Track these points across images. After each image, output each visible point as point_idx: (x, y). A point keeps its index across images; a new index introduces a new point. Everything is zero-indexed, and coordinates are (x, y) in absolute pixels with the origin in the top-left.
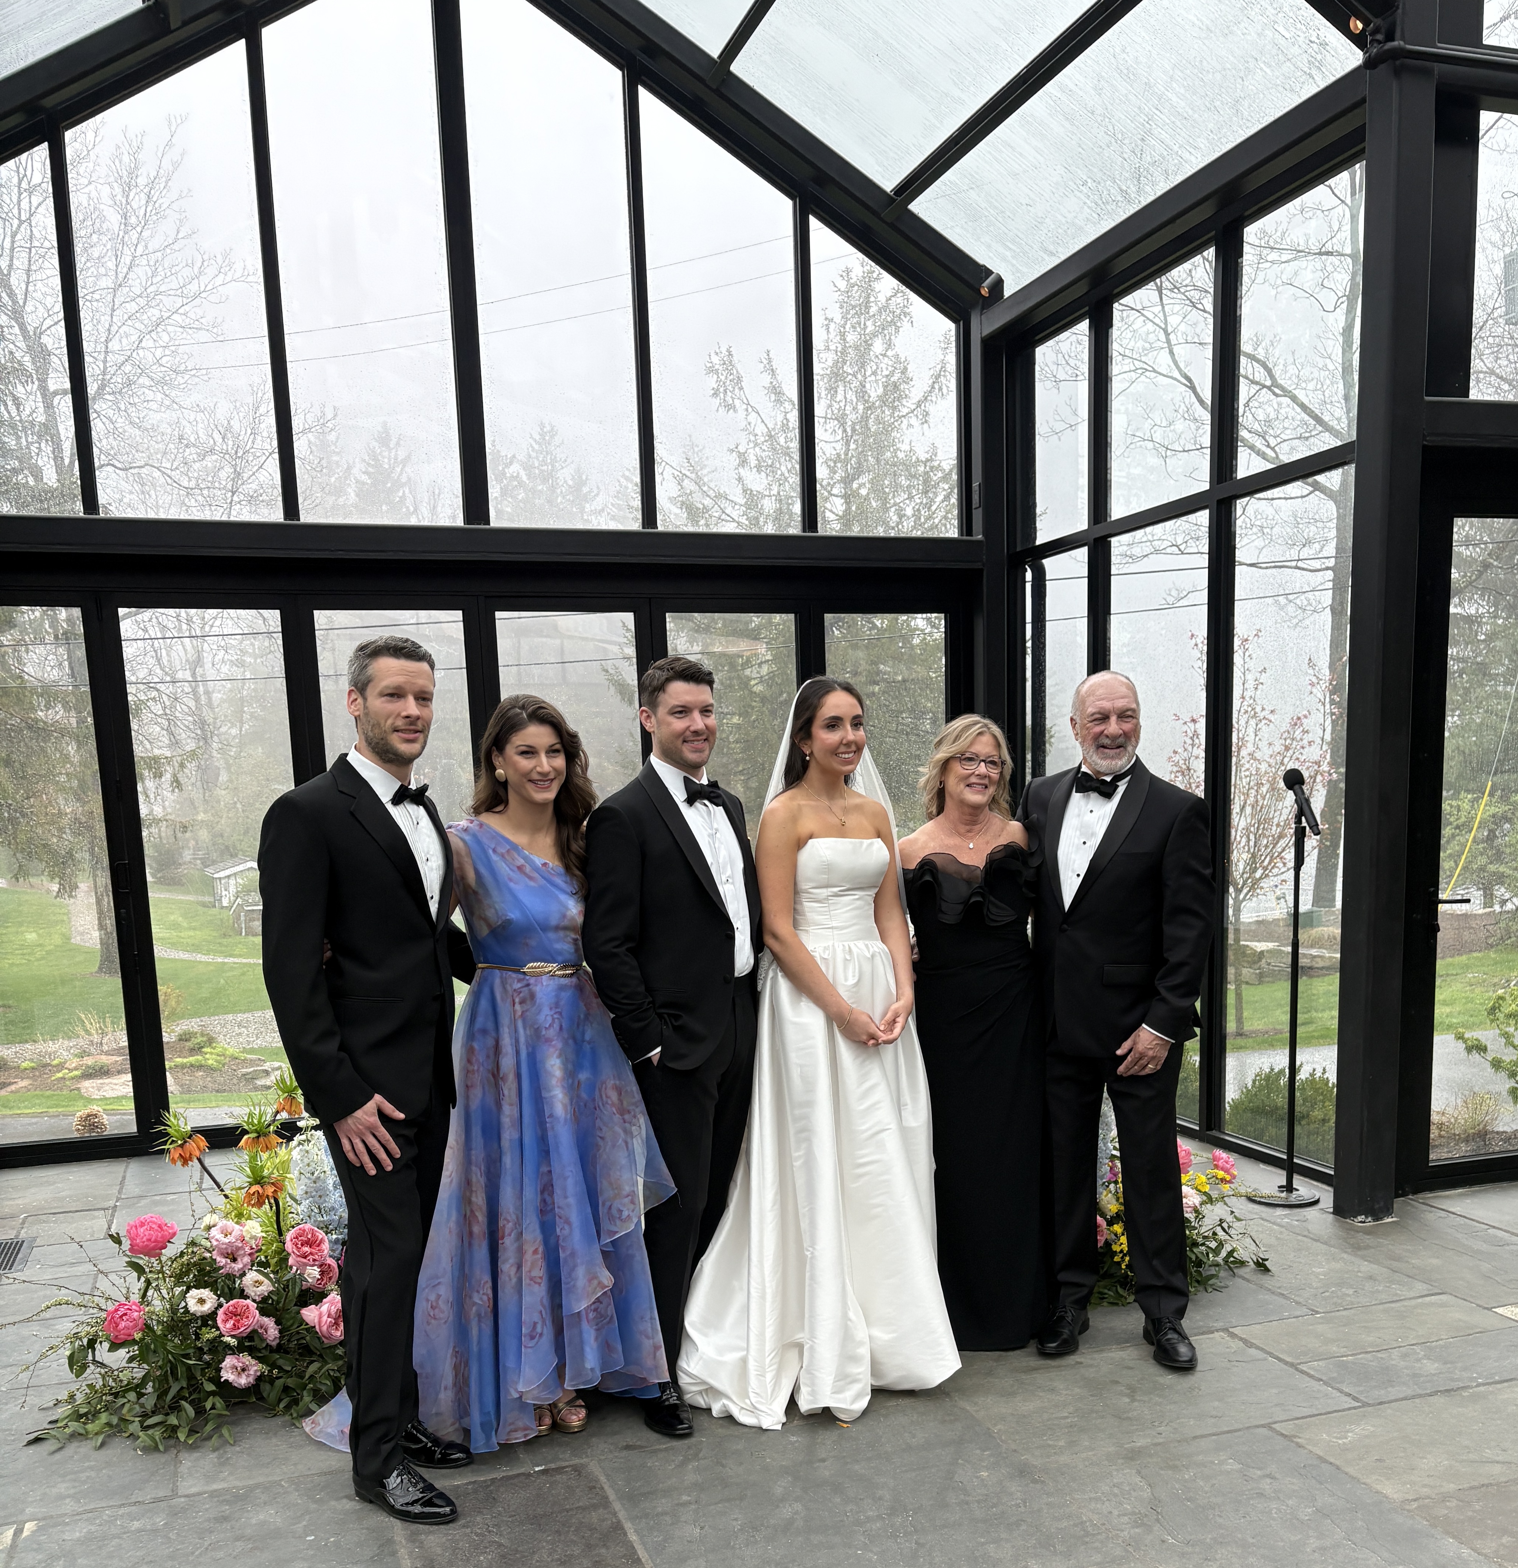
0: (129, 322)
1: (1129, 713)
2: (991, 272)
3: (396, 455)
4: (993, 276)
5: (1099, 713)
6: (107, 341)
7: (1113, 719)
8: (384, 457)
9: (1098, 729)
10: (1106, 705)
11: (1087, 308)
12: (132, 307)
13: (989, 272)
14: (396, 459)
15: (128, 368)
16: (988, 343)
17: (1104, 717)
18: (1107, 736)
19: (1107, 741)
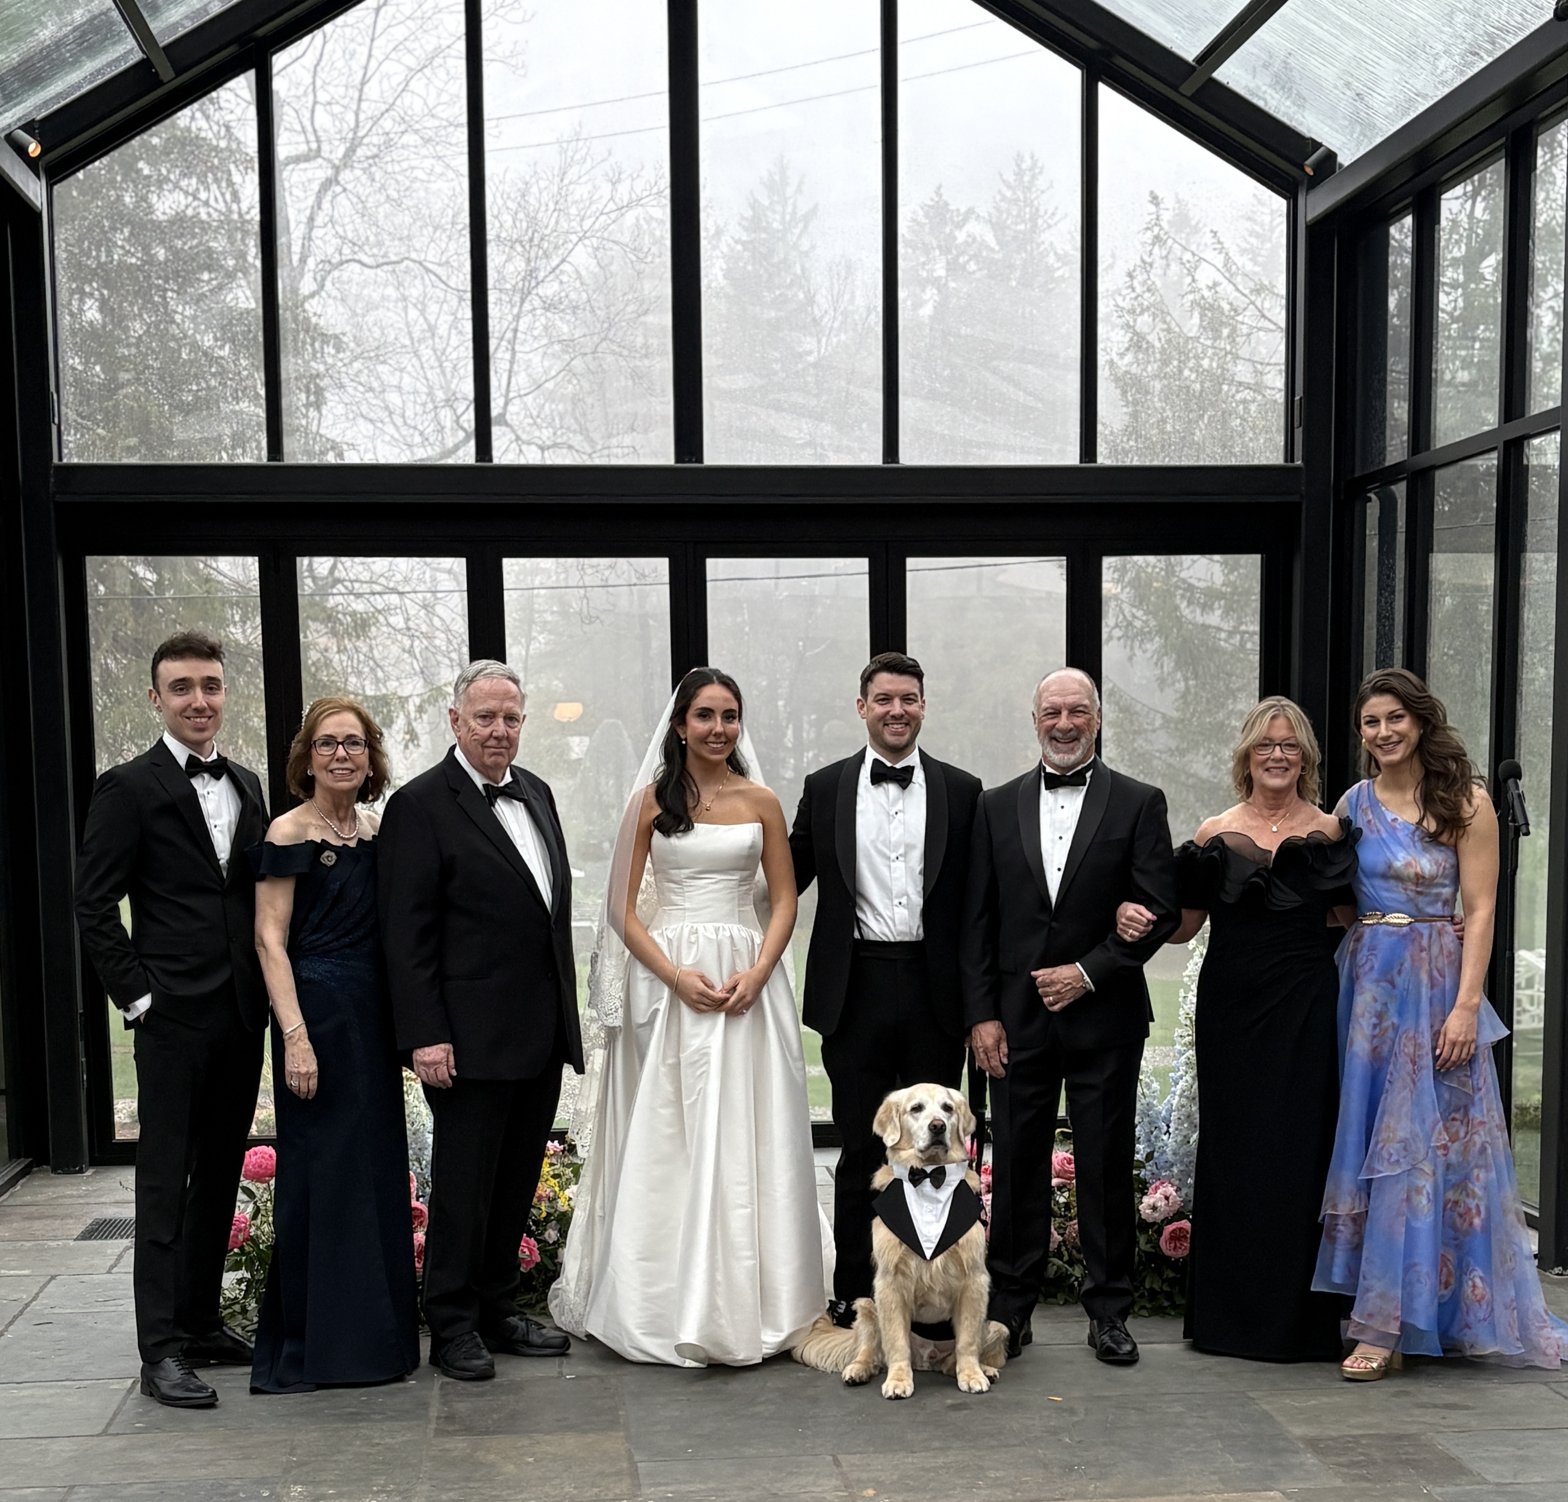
0: (393, 55)
1: (1081, 709)
2: (1320, 145)
3: (795, 206)
4: (1322, 149)
5: (1052, 708)
6: (363, 84)
7: (1065, 713)
8: (775, 212)
9: (1050, 722)
10: (1058, 700)
11: (1410, 199)
12: (399, 33)
13: (1317, 145)
14: (794, 213)
15: (387, 124)
16: (1314, 228)
17: (1056, 712)
18: (1058, 730)
19: (1058, 735)
